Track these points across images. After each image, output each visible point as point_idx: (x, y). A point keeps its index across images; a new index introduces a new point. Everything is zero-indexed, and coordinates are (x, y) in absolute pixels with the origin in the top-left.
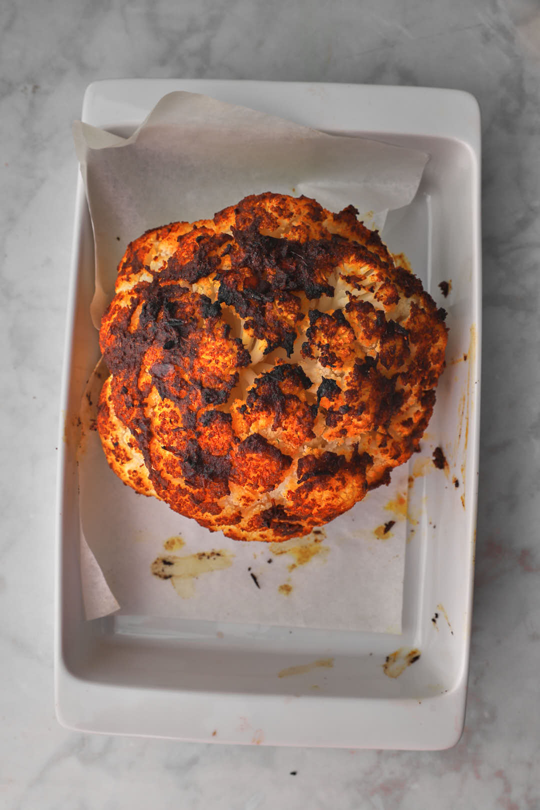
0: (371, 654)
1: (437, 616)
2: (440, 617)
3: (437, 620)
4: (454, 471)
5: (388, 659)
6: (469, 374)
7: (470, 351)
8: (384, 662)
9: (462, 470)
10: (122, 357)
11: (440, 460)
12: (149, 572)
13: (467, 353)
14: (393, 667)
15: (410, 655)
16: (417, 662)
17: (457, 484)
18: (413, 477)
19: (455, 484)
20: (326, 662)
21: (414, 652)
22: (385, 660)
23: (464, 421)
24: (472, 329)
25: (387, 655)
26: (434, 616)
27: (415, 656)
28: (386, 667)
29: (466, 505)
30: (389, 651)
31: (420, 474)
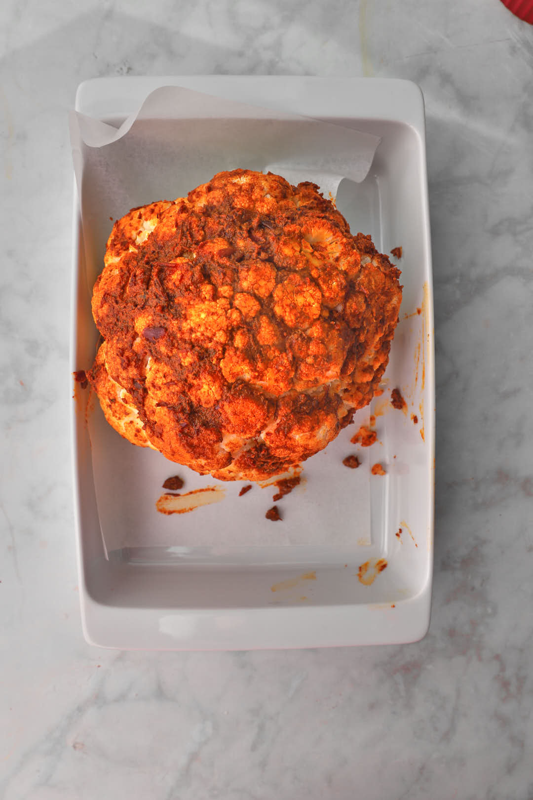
0: (346, 566)
1: (401, 531)
2: (403, 532)
3: (401, 535)
4: (412, 409)
5: (360, 568)
6: (424, 326)
7: (423, 305)
8: (358, 572)
9: (420, 408)
10: (115, 323)
11: (398, 401)
12: (154, 509)
13: (420, 306)
14: (366, 576)
15: (378, 564)
16: (386, 570)
17: (416, 420)
18: (375, 416)
19: (413, 420)
20: (311, 574)
21: (381, 562)
22: (358, 569)
23: (420, 365)
24: (424, 287)
25: (360, 565)
26: (399, 531)
27: (382, 564)
28: (360, 576)
29: (425, 438)
30: (361, 562)
31: (380, 413)
